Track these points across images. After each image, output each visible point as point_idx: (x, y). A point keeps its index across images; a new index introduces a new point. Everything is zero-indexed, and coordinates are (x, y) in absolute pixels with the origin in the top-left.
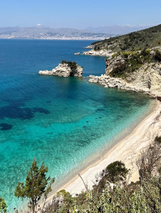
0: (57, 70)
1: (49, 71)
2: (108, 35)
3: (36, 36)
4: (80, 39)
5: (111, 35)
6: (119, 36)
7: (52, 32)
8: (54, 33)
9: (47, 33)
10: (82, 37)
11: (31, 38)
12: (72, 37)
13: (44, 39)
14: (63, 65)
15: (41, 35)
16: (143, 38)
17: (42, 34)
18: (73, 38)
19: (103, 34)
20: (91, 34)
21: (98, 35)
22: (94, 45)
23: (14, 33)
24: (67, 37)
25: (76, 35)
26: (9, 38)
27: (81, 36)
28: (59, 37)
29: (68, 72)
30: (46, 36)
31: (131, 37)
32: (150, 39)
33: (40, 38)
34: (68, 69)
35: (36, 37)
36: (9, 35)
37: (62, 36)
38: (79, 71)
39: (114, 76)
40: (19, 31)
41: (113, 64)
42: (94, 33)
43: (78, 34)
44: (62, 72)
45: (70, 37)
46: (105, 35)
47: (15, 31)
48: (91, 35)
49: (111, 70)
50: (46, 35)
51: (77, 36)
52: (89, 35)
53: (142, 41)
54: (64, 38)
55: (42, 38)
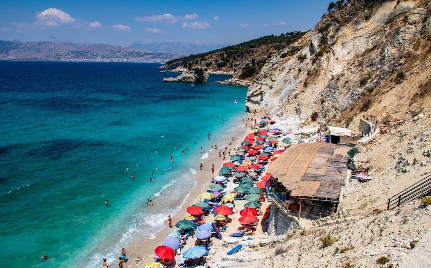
0: (184, 76)
1: (173, 78)
2: (167, 56)
3: (52, 55)
4: (125, 60)
5: (171, 56)
6: (183, 57)
7: (79, 50)
8: (83, 52)
9: (71, 52)
10: (128, 59)
11: (45, 59)
12: (112, 57)
13: (67, 60)
14: (190, 71)
15: (61, 55)
16: (241, 54)
17: (62, 52)
18: (113, 59)
19: (160, 54)
20: (141, 54)
21: (152, 56)
22: (170, 65)
23: (14, 50)
24: (103, 58)
25: (118, 54)
26: (5, 59)
27: (126, 56)
28: (91, 58)
29: (194, 78)
30: (69, 56)
31: (228, 53)
32: (248, 55)
33: (60, 60)
34: (195, 76)
35: (53, 57)
36: (4, 55)
37: (95, 56)
38: (205, 77)
39: (243, 79)
40: (23, 49)
41: (242, 68)
42: (146, 53)
43: (121, 53)
44: (189, 78)
45: (109, 58)
46: (163, 56)
47: (15, 48)
48: (142, 56)
49: (240, 74)
50: (69, 54)
51: (120, 57)
52: (139, 55)
53: (240, 57)
54: (98, 60)
55: (63, 60)
